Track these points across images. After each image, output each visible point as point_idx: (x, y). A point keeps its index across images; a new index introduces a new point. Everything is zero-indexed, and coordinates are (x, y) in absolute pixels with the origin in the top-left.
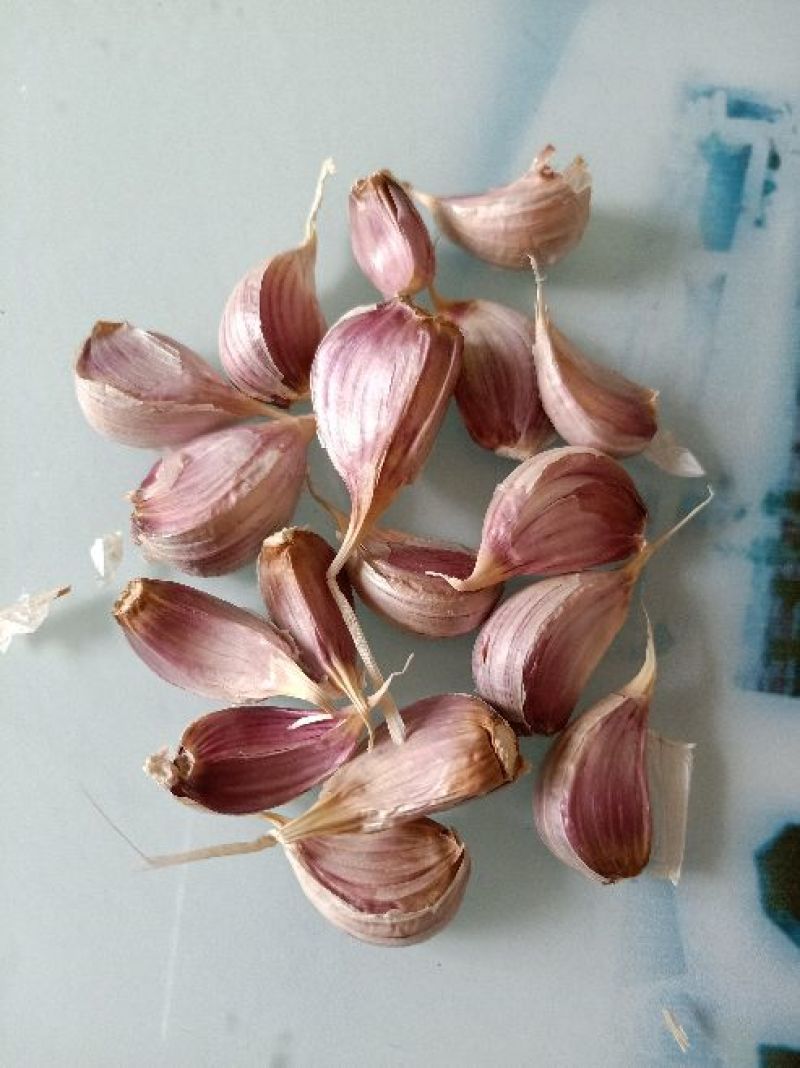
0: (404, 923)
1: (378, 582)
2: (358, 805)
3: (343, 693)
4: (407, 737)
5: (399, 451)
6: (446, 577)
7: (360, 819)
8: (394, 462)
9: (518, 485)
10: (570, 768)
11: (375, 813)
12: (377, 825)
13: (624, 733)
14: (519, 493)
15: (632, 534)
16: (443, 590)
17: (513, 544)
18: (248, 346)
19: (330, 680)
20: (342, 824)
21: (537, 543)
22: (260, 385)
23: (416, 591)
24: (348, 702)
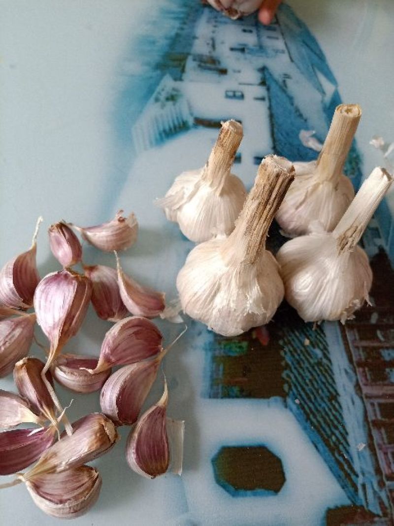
0: (74, 506)
1: (62, 375)
2: (54, 461)
3: (48, 419)
4: (73, 433)
5: (68, 325)
6: (87, 369)
7: (55, 467)
8: (66, 328)
9: (112, 333)
10: (136, 435)
11: (61, 463)
12: (62, 468)
13: (156, 419)
14: (113, 335)
15: (157, 346)
16: (86, 374)
17: (111, 354)
18: (8, 290)
19: (43, 414)
20: (49, 470)
21: (121, 353)
22: (13, 304)
23: (76, 376)
24: (50, 422)
